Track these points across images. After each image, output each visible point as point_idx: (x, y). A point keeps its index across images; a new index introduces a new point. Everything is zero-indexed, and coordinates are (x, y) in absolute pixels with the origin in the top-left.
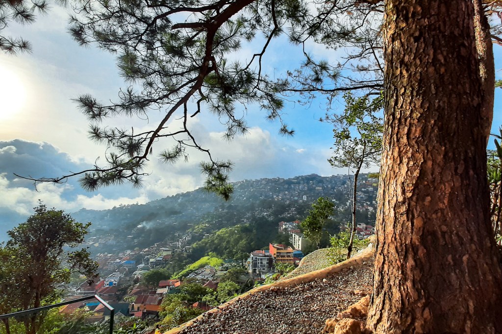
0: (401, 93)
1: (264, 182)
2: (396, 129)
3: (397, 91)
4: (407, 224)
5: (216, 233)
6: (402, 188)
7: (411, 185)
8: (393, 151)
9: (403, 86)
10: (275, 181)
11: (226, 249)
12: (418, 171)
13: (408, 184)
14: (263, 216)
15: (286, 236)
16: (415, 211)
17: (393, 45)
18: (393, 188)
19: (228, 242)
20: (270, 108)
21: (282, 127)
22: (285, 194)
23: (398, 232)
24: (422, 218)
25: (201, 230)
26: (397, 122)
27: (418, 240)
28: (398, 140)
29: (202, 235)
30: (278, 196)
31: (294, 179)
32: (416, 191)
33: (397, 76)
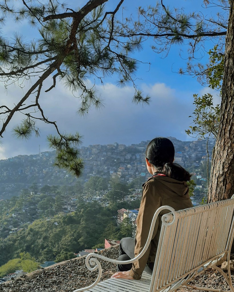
0: (229, 101)
1: (94, 150)
2: (225, 126)
3: (228, 99)
4: (223, 188)
5: (27, 226)
6: (223, 166)
7: (227, 164)
8: (221, 141)
9: (231, 95)
10: (112, 149)
11: (43, 248)
12: (232, 155)
13: (226, 164)
14: (95, 202)
15: (128, 230)
16: (228, 180)
17: (229, 61)
18: (218, 166)
19: (46, 238)
20: (122, 71)
21: (136, 94)
22: (127, 169)
23: (217, 193)
24: (231, 184)
25: (6, 223)
26: (225, 120)
27: (227, 197)
28: (224, 134)
29: (7, 229)
30: (116, 171)
31: (140, 145)
32: (230, 168)
33: (228, 87)
